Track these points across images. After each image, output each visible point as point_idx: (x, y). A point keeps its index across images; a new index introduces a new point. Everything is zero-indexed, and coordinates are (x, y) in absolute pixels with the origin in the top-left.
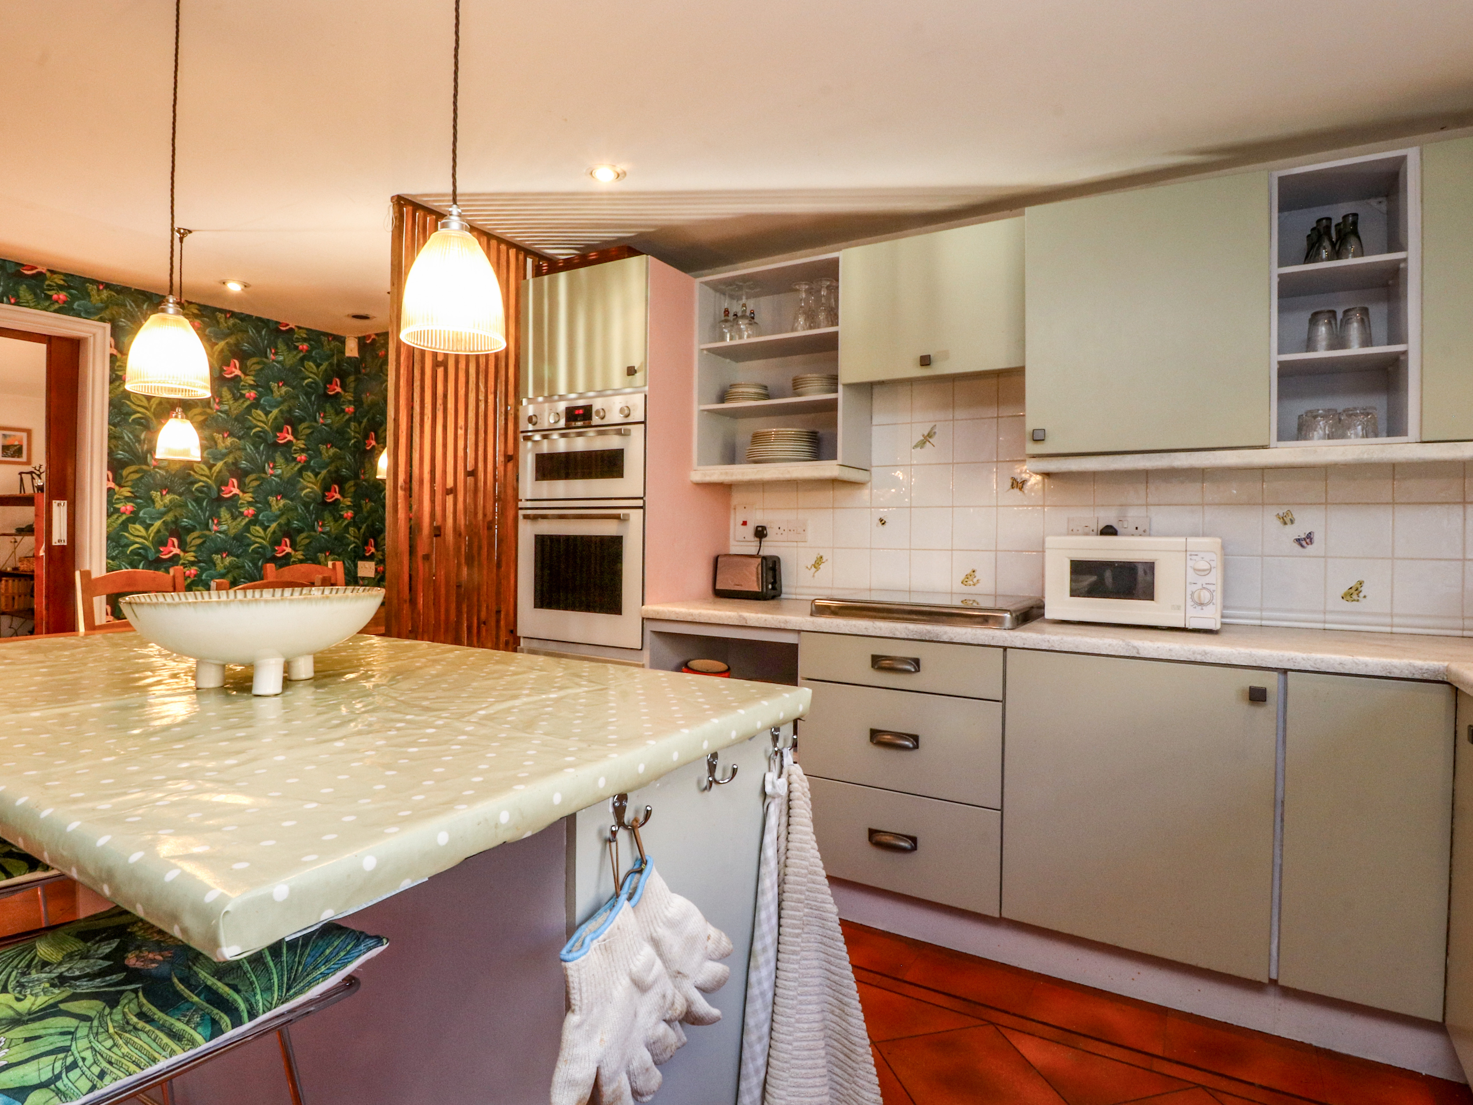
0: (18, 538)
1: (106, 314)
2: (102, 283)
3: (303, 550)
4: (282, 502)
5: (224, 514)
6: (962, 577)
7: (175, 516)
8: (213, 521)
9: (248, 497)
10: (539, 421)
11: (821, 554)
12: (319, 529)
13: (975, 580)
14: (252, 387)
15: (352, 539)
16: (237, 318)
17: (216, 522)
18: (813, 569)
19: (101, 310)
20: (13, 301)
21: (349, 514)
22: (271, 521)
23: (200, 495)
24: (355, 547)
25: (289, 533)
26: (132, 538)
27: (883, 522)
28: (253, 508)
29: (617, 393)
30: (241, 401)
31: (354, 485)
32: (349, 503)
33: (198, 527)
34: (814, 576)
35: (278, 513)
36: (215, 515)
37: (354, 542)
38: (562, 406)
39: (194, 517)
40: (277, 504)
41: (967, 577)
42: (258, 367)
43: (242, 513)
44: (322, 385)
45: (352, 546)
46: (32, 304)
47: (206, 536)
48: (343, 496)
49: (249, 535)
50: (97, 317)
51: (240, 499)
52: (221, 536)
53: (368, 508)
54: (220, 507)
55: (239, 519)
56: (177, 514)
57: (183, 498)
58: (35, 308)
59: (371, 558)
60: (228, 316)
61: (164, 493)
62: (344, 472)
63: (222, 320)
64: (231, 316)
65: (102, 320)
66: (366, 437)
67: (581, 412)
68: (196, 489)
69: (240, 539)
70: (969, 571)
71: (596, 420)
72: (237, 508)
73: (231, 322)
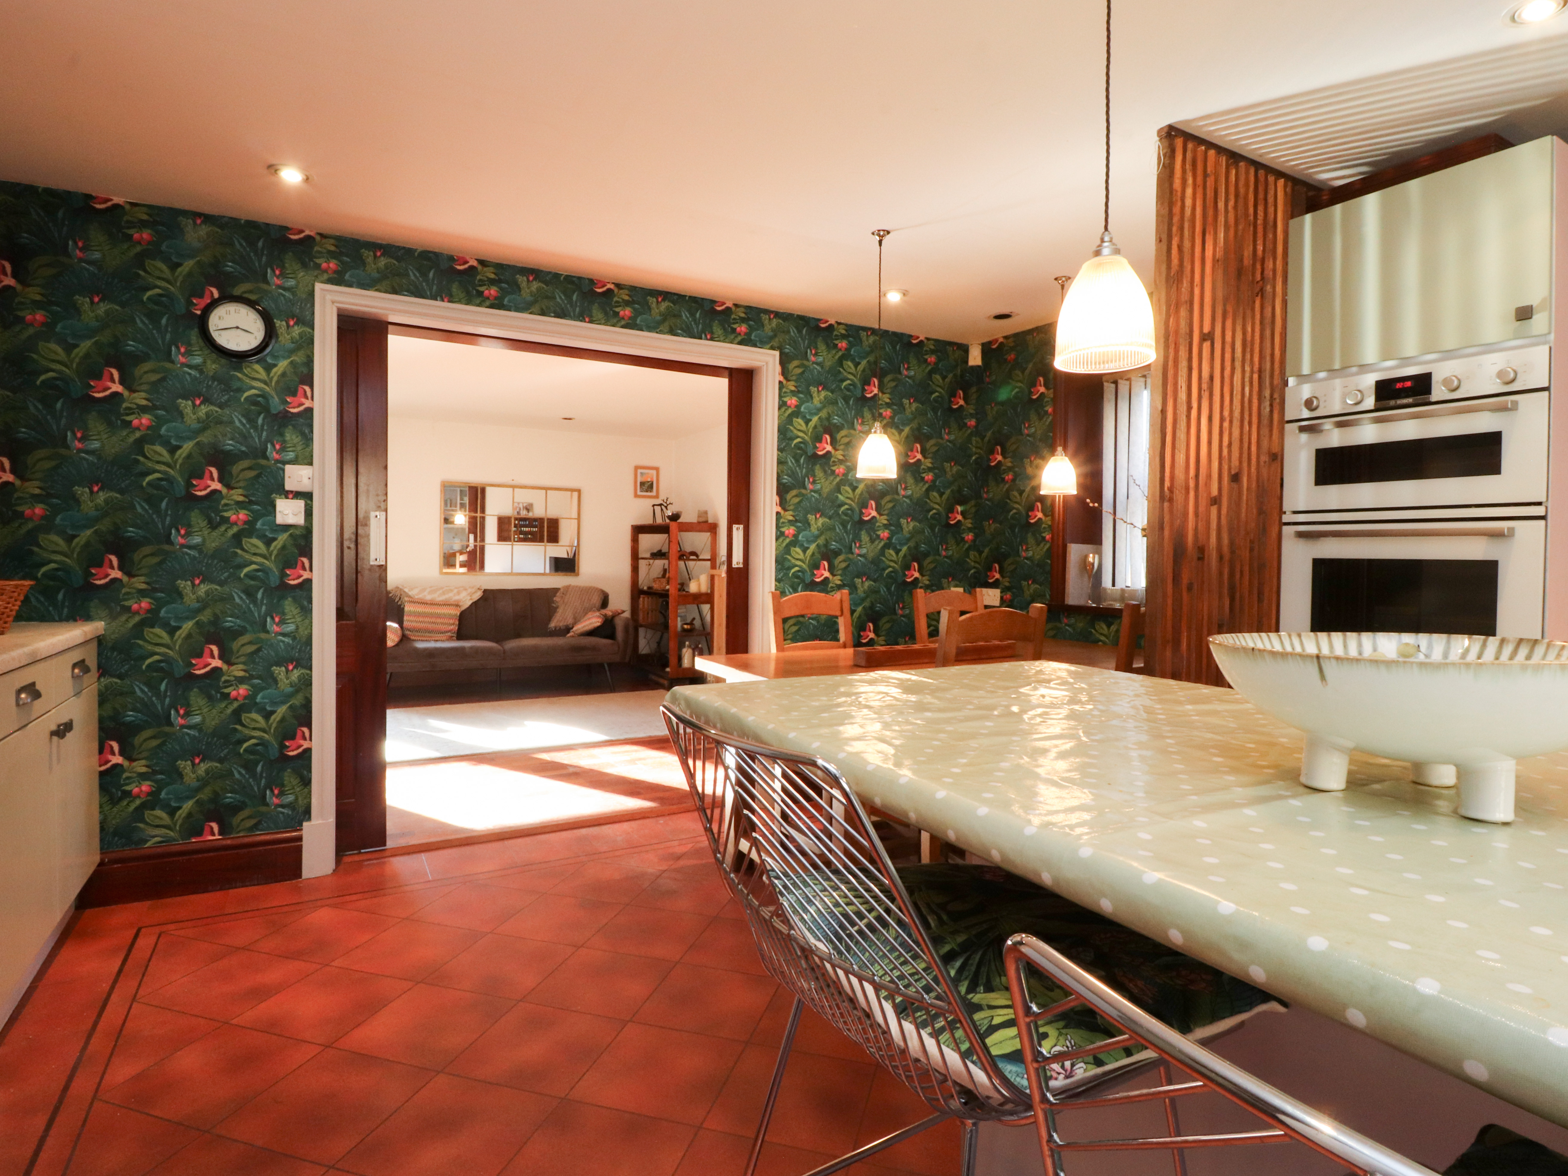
0: (651, 561)
1: (775, 343)
2: (772, 312)
3: (928, 575)
4: (912, 525)
5: (865, 537)
7: (826, 540)
8: (855, 544)
9: (884, 520)
10: (1322, 405)
12: (943, 553)
14: (888, 405)
15: (973, 564)
16: (877, 335)
17: (857, 545)
19: (771, 338)
20: (709, 337)
21: (969, 536)
22: (902, 545)
23: (845, 518)
24: (975, 573)
25: (917, 556)
26: (793, 561)
28: (888, 531)
29: (1490, 348)
30: (880, 421)
31: (975, 506)
32: (970, 525)
33: (844, 550)
35: (908, 535)
36: (857, 538)
37: (974, 567)
38: (1370, 380)
39: (841, 541)
40: (908, 525)
42: (893, 384)
43: (878, 536)
44: (946, 397)
45: (972, 571)
46: (722, 339)
47: (850, 559)
48: (965, 518)
49: (884, 559)
50: (768, 346)
51: (877, 522)
52: (862, 559)
53: (992, 529)
54: (861, 530)
55: (877, 542)
56: (827, 538)
57: (832, 521)
58: (724, 341)
59: (995, 585)
61: (818, 516)
62: (966, 491)
63: (865, 338)
64: (872, 334)
65: (772, 348)
66: (992, 451)
67: (1408, 384)
68: (843, 512)
69: (877, 562)
71: (1440, 394)
72: (875, 531)
73: (872, 339)
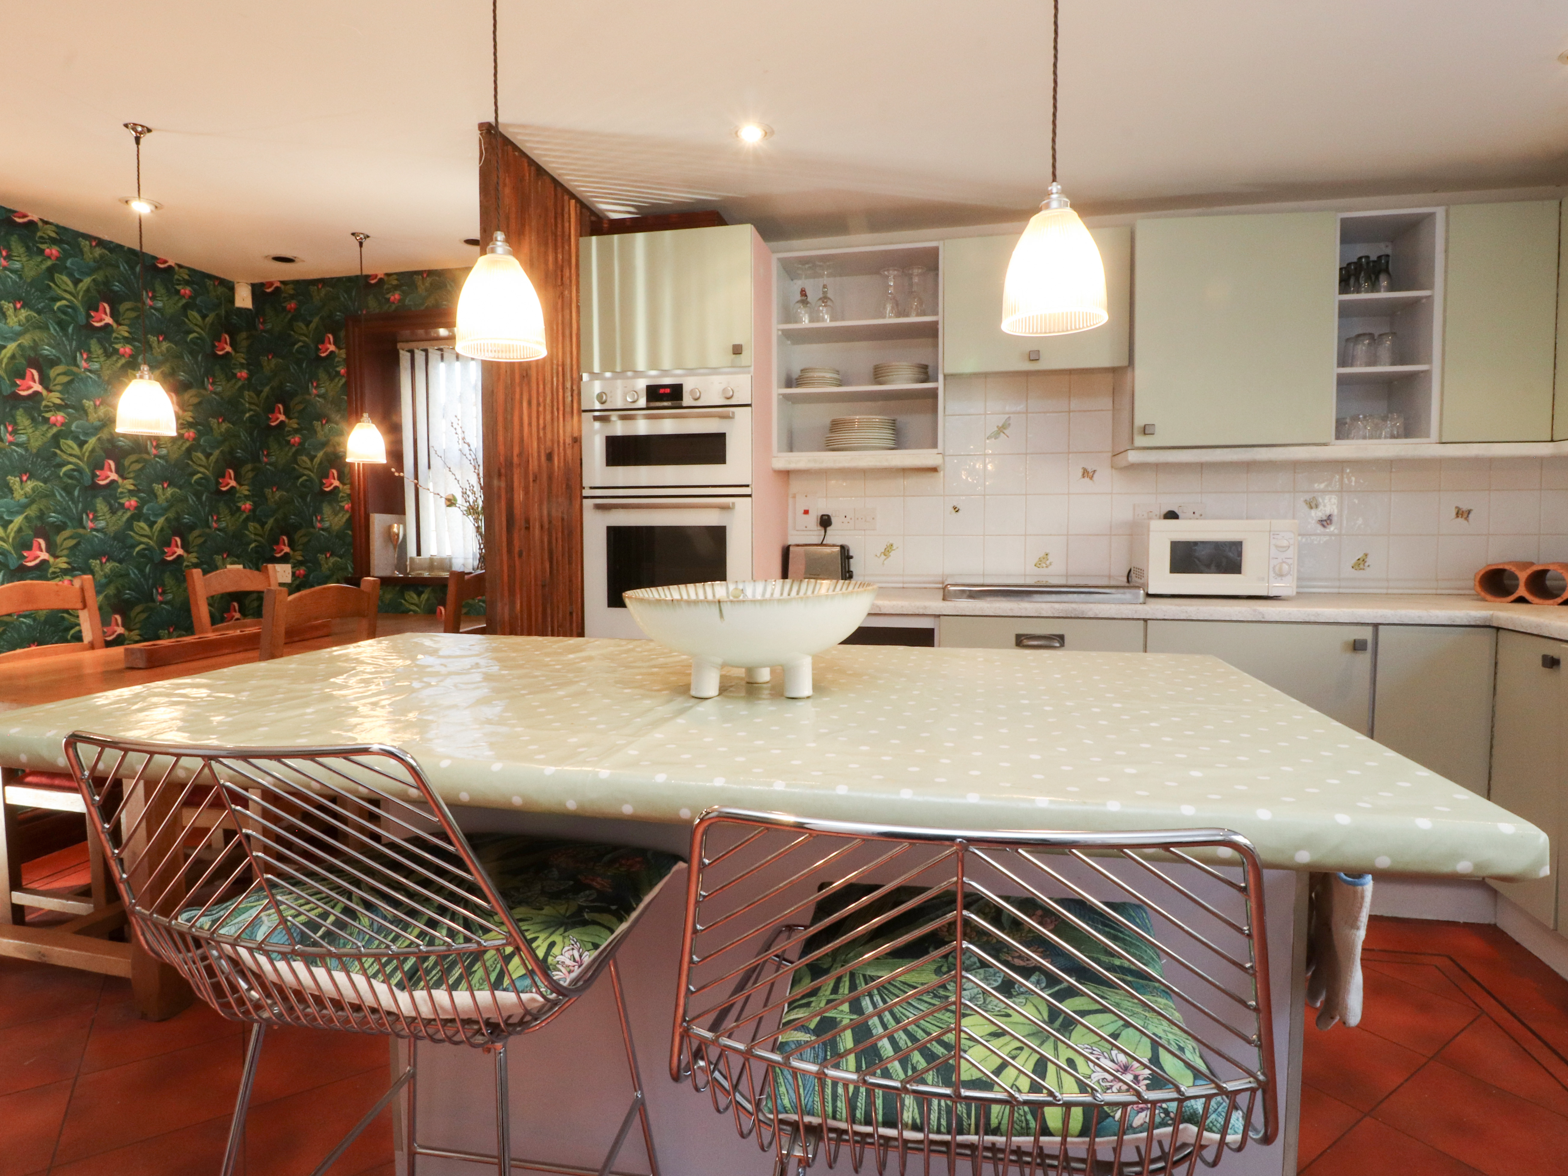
3: (196, 552)
4: (170, 491)
5: (101, 505)
6: (1036, 560)
7: (41, 510)
8: (88, 515)
9: (129, 485)
10: (609, 400)
11: (891, 542)
12: (214, 525)
13: (1048, 562)
14: (127, 340)
15: (253, 536)
16: (105, 248)
17: (91, 516)
18: (883, 557)
21: (247, 505)
22: (157, 515)
23: (70, 481)
24: (256, 547)
25: (179, 529)
27: (955, 509)
28: (135, 499)
29: (715, 371)
30: (114, 358)
31: (252, 470)
32: (247, 493)
33: (69, 524)
34: (883, 564)
35: (165, 504)
36: (89, 508)
37: (255, 541)
38: (641, 384)
39: (64, 511)
40: (164, 493)
41: (1040, 559)
42: (133, 314)
43: (122, 505)
44: (208, 342)
45: (253, 545)
47: (80, 536)
48: (240, 484)
49: (132, 533)
51: (119, 487)
52: (99, 535)
53: (277, 498)
54: (95, 497)
55: (120, 513)
56: (42, 507)
57: (49, 485)
59: (284, 559)
60: (94, 244)
61: (25, 478)
62: (239, 453)
63: (86, 249)
64: (97, 245)
66: (271, 410)
67: (668, 391)
68: (65, 474)
69: (122, 538)
70: (1042, 555)
71: (687, 400)
72: (116, 499)
73: (98, 252)
